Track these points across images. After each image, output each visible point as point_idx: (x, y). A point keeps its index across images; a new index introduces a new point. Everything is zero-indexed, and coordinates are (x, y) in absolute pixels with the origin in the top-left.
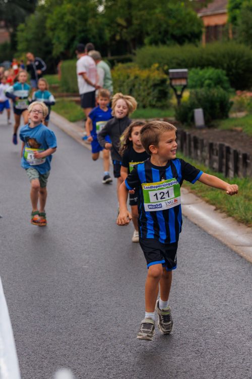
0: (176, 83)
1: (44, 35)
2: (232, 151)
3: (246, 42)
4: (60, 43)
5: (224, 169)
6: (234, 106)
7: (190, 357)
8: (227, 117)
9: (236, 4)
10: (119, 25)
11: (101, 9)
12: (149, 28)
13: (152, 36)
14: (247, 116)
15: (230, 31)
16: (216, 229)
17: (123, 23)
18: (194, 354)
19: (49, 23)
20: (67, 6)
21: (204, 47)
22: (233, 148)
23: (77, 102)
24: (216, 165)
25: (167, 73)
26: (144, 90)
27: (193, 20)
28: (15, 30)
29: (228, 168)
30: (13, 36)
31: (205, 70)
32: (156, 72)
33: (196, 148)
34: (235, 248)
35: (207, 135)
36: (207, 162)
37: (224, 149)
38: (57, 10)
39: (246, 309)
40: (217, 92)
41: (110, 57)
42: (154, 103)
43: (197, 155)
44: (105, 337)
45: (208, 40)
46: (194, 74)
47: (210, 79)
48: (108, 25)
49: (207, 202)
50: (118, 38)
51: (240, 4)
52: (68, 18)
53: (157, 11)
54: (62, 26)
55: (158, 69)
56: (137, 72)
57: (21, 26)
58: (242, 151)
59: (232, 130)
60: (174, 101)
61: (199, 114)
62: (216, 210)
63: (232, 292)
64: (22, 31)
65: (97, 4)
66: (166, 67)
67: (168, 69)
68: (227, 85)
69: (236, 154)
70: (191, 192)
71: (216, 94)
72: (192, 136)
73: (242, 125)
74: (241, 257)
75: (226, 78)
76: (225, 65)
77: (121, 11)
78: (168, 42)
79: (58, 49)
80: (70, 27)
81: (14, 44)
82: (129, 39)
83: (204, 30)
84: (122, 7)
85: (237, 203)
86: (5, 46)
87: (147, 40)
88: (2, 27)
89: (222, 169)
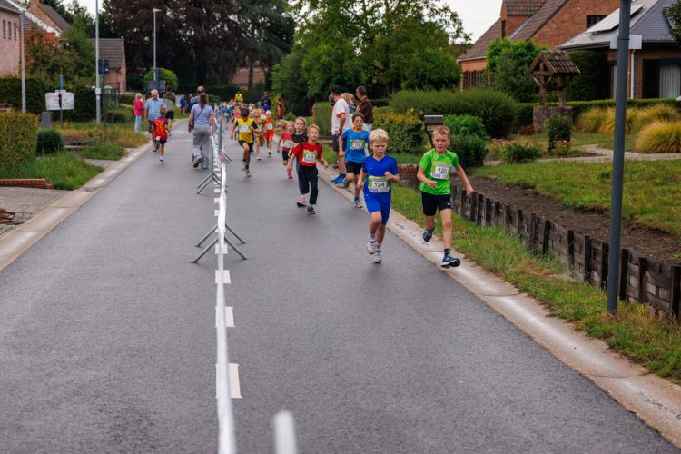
1: (299, 75)
2: (485, 200)
3: (504, 89)
4: (315, 84)
6: (489, 154)
7: (431, 405)
8: (482, 165)
9: (496, 50)
10: (376, 68)
11: (358, 51)
12: (406, 72)
13: (409, 80)
14: (502, 164)
15: (489, 78)
17: (378, 64)
18: (435, 403)
19: (304, 64)
21: (461, 93)
22: (486, 196)
23: (329, 144)
24: (468, 213)
25: (422, 118)
26: (399, 135)
27: (451, 65)
28: (271, 70)
29: (480, 217)
30: (268, 75)
31: (461, 116)
32: (411, 117)
34: (482, 298)
36: (459, 210)
37: (477, 197)
38: (312, 51)
39: (489, 360)
40: (473, 139)
42: (408, 148)
44: (345, 383)
45: (466, 85)
46: (450, 120)
47: (466, 126)
48: (365, 68)
50: (374, 81)
51: (500, 51)
52: (324, 59)
53: (415, 55)
54: (317, 67)
55: (413, 114)
56: (392, 117)
57: (277, 66)
58: (494, 199)
59: (486, 178)
63: (477, 341)
64: (277, 71)
65: (354, 45)
66: (421, 113)
67: (424, 115)
68: (483, 132)
69: (489, 202)
71: (471, 141)
73: (496, 174)
74: (488, 307)
75: (483, 125)
76: (482, 113)
77: (378, 54)
78: (425, 87)
79: (313, 90)
80: (326, 68)
81: (269, 83)
82: (385, 82)
83: (462, 76)
84: (378, 50)
85: (487, 252)
86: (259, 85)
87: (403, 84)
88: (257, 67)
89: (474, 217)
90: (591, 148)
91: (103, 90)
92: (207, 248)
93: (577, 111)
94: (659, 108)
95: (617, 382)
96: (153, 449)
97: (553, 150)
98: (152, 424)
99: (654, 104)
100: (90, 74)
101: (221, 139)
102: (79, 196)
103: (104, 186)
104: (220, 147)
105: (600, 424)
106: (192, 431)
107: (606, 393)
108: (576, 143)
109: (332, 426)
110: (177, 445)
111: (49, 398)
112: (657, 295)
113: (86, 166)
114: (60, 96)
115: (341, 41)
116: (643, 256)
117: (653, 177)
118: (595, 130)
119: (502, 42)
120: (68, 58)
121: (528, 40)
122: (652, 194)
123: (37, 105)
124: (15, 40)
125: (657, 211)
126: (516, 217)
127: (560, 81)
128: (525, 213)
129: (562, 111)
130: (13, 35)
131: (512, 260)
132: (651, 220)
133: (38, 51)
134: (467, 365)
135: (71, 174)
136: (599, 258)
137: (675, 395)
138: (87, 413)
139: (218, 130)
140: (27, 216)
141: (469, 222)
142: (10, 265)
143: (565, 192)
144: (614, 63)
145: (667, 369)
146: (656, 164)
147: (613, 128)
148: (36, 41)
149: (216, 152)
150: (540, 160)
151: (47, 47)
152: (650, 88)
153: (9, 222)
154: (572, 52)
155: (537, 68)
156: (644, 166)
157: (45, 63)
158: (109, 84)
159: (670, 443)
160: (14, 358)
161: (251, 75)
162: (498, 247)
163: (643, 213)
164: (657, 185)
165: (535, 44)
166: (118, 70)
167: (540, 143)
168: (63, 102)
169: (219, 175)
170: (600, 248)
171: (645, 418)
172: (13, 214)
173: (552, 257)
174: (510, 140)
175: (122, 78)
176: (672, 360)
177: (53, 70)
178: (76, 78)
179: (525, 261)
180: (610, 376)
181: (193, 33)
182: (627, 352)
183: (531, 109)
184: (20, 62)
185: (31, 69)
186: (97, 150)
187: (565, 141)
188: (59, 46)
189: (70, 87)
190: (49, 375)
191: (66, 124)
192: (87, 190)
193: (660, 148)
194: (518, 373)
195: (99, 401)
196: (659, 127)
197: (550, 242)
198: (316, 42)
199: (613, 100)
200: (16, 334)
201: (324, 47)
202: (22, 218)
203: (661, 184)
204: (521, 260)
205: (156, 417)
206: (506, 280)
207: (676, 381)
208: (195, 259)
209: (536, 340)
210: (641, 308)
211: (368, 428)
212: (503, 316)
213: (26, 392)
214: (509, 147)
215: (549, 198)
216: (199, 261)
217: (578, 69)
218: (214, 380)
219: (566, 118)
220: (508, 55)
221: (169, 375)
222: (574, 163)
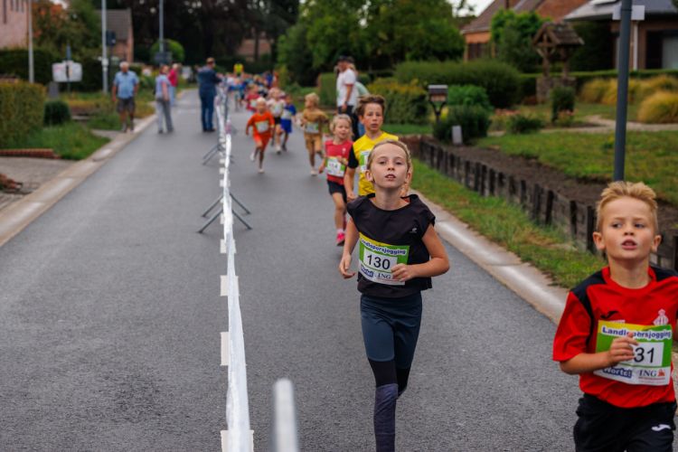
0: (436, 99)
1: (305, 47)
2: (488, 170)
3: (508, 61)
4: (321, 56)
5: (480, 187)
6: (493, 125)
7: (433, 374)
8: (485, 135)
9: (500, 22)
10: (381, 40)
11: (363, 22)
12: (411, 44)
13: (414, 52)
14: (505, 135)
15: (493, 49)
16: (467, 247)
17: (382, 35)
18: (437, 371)
19: (310, 35)
20: (329, 19)
21: (465, 64)
22: (490, 166)
24: (472, 184)
25: (426, 89)
26: (403, 106)
27: (455, 37)
28: (276, 41)
29: (483, 187)
30: (274, 47)
31: (465, 87)
32: (416, 88)
33: (452, 165)
34: (485, 267)
35: (464, 153)
36: (463, 180)
37: (481, 168)
38: (318, 23)
39: (492, 328)
40: (477, 110)
41: (371, 71)
42: (412, 118)
43: (453, 173)
44: (348, 351)
45: (470, 57)
46: (454, 91)
47: (470, 96)
48: (370, 39)
49: (461, 220)
50: (379, 52)
51: (504, 22)
52: (330, 31)
53: (420, 26)
54: (322, 38)
55: (417, 85)
56: (396, 87)
57: (282, 38)
58: (498, 170)
59: (489, 149)
60: (433, 117)
61: (457, 131)
62: (469, 227)
63: (480, 310)
64: (282, 42)
65: (359, 17)
66: (426, 83)
67: (427, 85)
68: (487, 103)
69: (492, 173)
70: (445, 210)
71: (475, 112)
72: (449, 153)
73: (499, 144)
74: (491, 276)
75: (485, 96)
76: (486, 83)
77: (384, 25)
78: (429, 58)
79: (318, 61)
80: (331, 40)
81: (274, 54)
82: (390, 54)
83: (466, 48)
84: (384, 22)
85: (490, 222)
86: (265, 57)
87: (408, 55)
88: (263, 38)
89: (478, 187)
90: (595, 119)
91: (110, 61)
92: (212, 217)
93: (580, 82)
94: (662, 79)
96: (158, 417)
97: (557, 121)
98: (157, 391)
99: (656, 75)
100: (97, 45)
101: (227, 110)
102: (86, 166)
103: (112, 156)
104: (226, 118)
106: (197, 398)
108: (579, 113)
109: (335, 393)
110: (182, 413)
111: (56, 366)
113: (94, 137)
114: (67, 68)
115: (345, 12)
117: (656, 148)
118: (598, 100)
119: (506, 14)
120: (75, 30)
121: (532, 12)
122: (655, 165)
123: (44, 76)
124: (23, 10)
125: (658, 181)
126: (519, 188)
127: (564, 53)
128: (528, 183)
129: (566, 82)
130: (20, 7)
131: (515, 229)
133: (44, 22)
134: (470, 333)
135: (78, 145)
138: (93, 381)
139: (224, 101)
140: (34, 186)
141: (473, 192)
142: (18, 235)
143: (568, 163)
144: (617, 35)
146: (659, 135)
147: (616, 100)
148: (43, 13)
149: (221, 122)
150: (543, 132)
151: (55, 19)
152: (653, 59)
153: (17, 192)
154: (576, 24)
155: (541, 39)
156: (646, 137)
157: (52, 35)
158: (117, 55)
160: (21, 327)
161: (257, 47)
162: (501, 217)
164: (659, 155)
165: (538, 15)
166: (124, 42)
167: (544, 114)
168: (71, 73)
169: (224, 146)
172: (21, 184)
173: (555, 227)
174: (513, 110)
175: (129, 49)
177: (60, 42)
178: (83, 50)
179: (527, 231)
181: (199, 4)
183: (534, 80)
184: (28, 34)
185: (39, 41)
186: (104, 121)
187: (568, 112)
188: (67, 18)
189: (78, 58)
190: (56, 344)
191: (73, 95)
192: (95, 160)
193: (663, 119)
194: (520, 341)
195: (105, 368)
196: (661, 97)
197: (553, 212)
198: (321, 14)
199: (616, 71)
200: (23, 303)
202: (30, 188)
203: (664, 155)
204: (523, 229)
205: (161, 384)
206: (509, 249)
208: (199, 229)
209: (539, 308)
212: (505, 286)
213: (32, 359)
214: (513, 119)
215: (552, 169)
216: (205, 231)
217: (581, 41)
218: (219, 348)
219: (569, 89)
220: (512, 27)
221: (174, 344)
222: (578, 134)
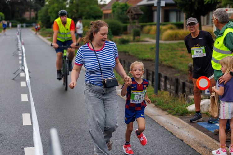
1: (47, 15)
3: (118, 20)
4: (53, 18)
9: (115, 6)
11: (68, 6)
12: (84, 13)
15: (112, 16)
17: (75, 11)
19: (49, 11)
27: (100, 12)
28: (37, 13)
30: (36, 15)
32: (86, 29)
38: (52, 6)
45: (105, 18)
48: (70, 12)
50: (73, 17)
52: (56, 9)
53: (87, 7)
54: (54, 12)
57: (39, 11)
64: (40, 13)
65: (66, 4)
68: (111, 34)
75: (110, 31)
76: (111, 27)
78: (91, 18)
79: (52, 20)
80: (57, 12)
81: (36, 17)
83: (103, 16)
84: (75, 6)
86: (33, 18)
87: (83, 18)
88: (33, 12)
90: (147, 39)
92: (17, 74)
93: (142, 27)
94: (170, 26)
95: (158, 117)
96: (2, 143)
97: (135, 40)
99: (167, 24)
105: (153, 131)
106: (15, 137)
107: (155, 121)
108: (142, 37)
109: (63, 134)
110: (10, 142)
112: (170, 88)
115: (61, 3)
116: (165, 75)
117: (168, 49)
118: (148, 32)
119: (117, 3)
121: (125, 3)
122: (168, 55)
125: (169, 60)
126: (123, 63)
127: (137, 17)
128: (126, 61)
129: (137, 27)
132: (167, 63)
136: (151, 76)
137: (177, 121)
139: (19, 34)
143: (139, 54)
144: (154, 11)
145: (174, 113)
146: (169, 45)
150: (130, 44)
152: (167, 19)
154: (141, 7)
155: (129, 12)
156: (165, 45)
159: (176, 137)
161: (30, 14)
163: (165, 61)
164: (169, 51)
165: (128, 4)
167: (130, 37)
169: (20, 49)
170: (151, 73)
171: (168, 129)
174: (120, 36)
176: (176, 110)
180: (156, 115)
182: (161, 107)
183: (126, 26)
187: (138, 37)
193: (170, 39)
198: (53, 3)
199: (155, 23)
201: (56, 5)
203: (171, 51)
205: (2, 132)
206: (120, 84)
207: (177, 116)
208: (13, 78)
210: (165, 93)
211: (76, 134)
214: (120, 39)
215: (134, 56)
216: (15, 79)
217: (142, 13)
218: (22, 119)
219: (139, 29)
220: (119, 8)
221: (6, 118)
222: (142, 44)
